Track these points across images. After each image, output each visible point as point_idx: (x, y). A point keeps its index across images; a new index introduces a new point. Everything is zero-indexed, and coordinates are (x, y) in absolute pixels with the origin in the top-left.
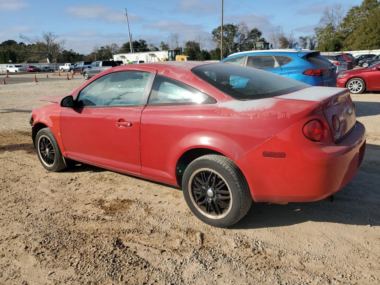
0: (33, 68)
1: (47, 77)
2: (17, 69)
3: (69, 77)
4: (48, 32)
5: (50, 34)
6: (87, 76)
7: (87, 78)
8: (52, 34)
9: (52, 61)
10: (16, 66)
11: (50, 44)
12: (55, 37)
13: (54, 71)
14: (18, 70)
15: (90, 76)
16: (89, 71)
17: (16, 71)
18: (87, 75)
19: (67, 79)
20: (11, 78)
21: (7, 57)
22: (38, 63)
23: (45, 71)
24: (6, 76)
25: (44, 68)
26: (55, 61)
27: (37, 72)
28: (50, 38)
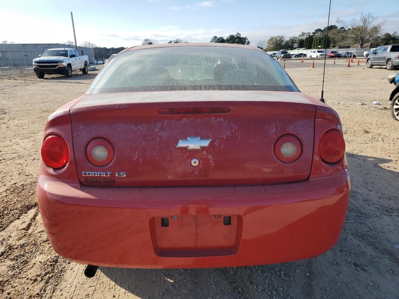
0: (334, 54)
1: (333, 63)
2: (318, 54)
3: (350, 64)
4: (367, 13)
5: (369, 15)
6: (370, 64)
7: (369, 66)
8: (372, 15)
9: (363, 47)
10: (319, 52)
11: (366, 27)
12: (373, 19)
13: (356, 57)
14: (319, 56)
15: (373, 64)
16: (373, 58)
17: (317, 56)
18: (370, 61)
19: (348, 66)
20: (305, 63)
21: (322, 42)
22: (349, 48)
23: (346, 57)
24: (301, 61)
25: (345, 54)
26: (368, 46)
27: (337, 58)
28: (368, 19)
